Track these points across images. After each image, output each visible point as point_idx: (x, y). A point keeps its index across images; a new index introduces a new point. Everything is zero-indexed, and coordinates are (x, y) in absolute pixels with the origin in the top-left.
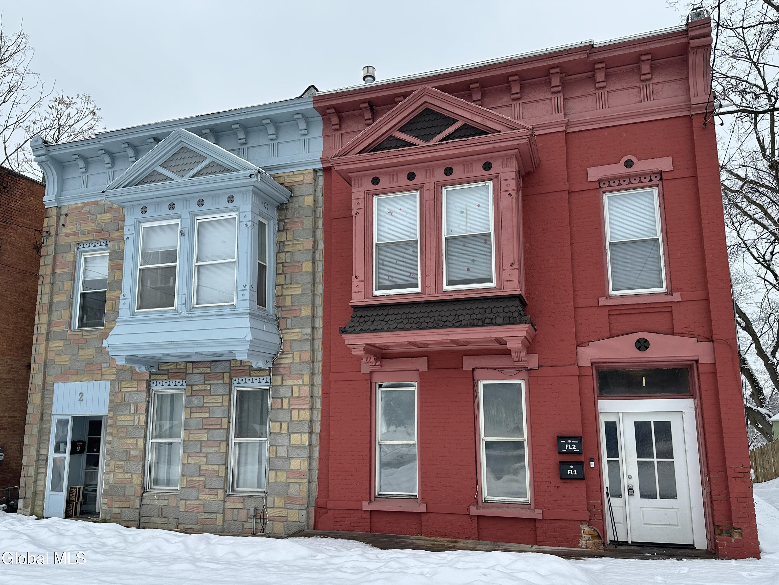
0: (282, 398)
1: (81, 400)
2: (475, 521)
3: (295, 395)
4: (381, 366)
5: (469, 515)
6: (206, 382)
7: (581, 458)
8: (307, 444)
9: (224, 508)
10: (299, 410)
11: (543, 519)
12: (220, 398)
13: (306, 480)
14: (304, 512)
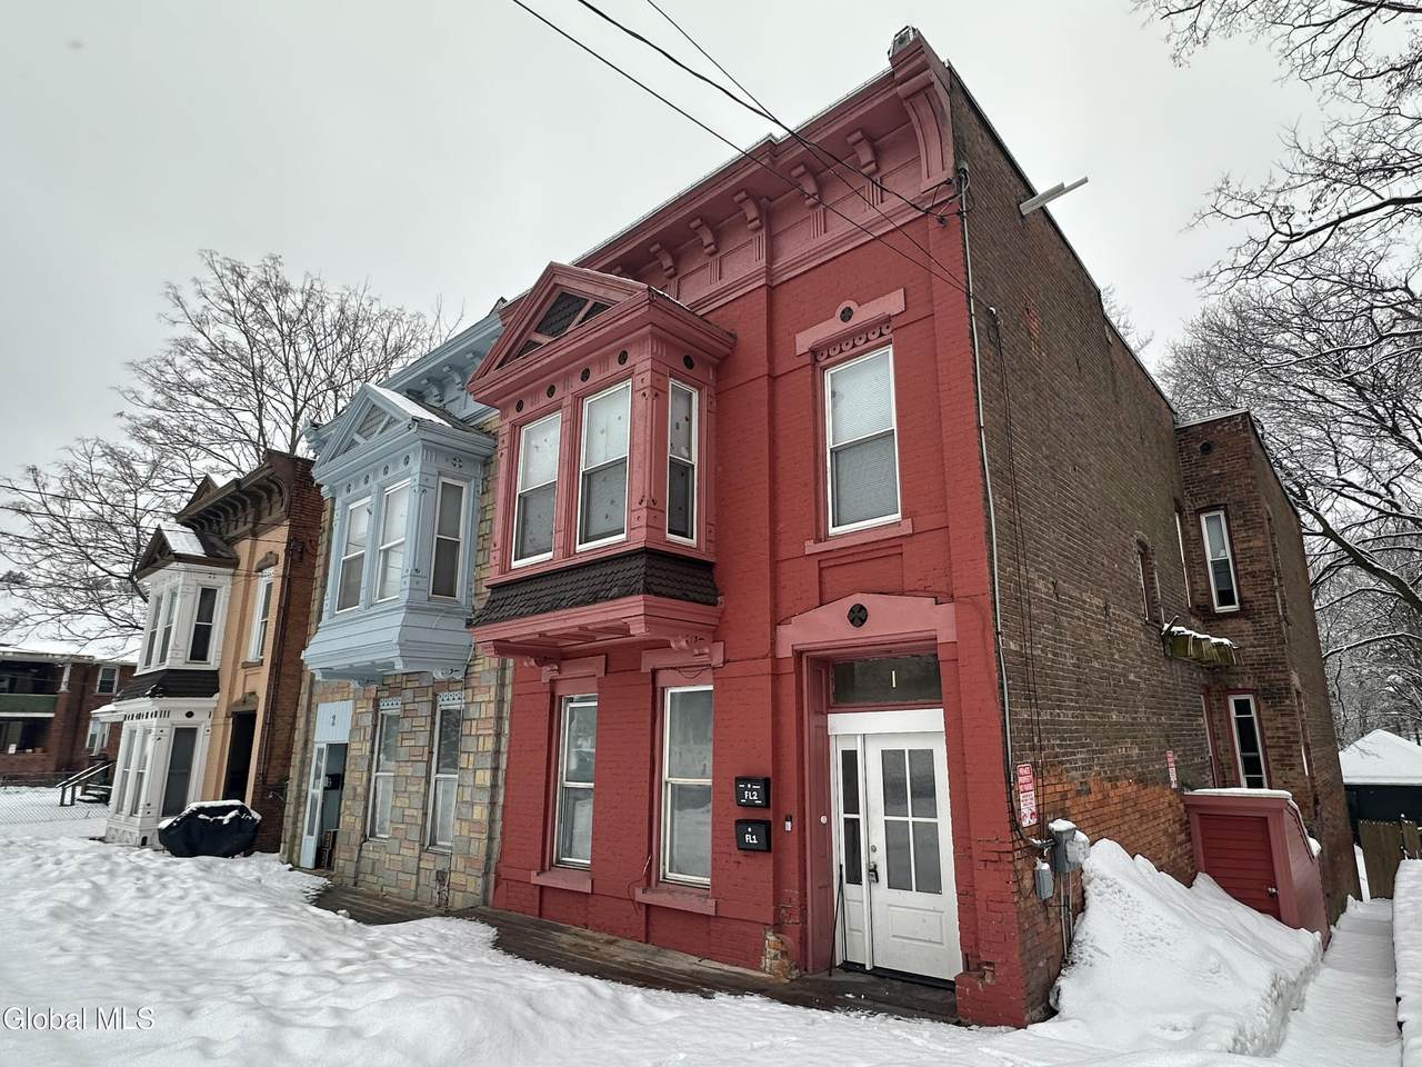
0: (471, 720)
1: (333, 724)
2: (643, 912)
3: (483, 716)
4: (559, 671)
5: (633, 901)
6: (416, 700)
7: (769, 815)
8: (489, 784)
9: (419, 868)
10: (485, 736)
11: (716, 916)
12: (424, 719)
13: (485, 836)
14: (480, 881)
